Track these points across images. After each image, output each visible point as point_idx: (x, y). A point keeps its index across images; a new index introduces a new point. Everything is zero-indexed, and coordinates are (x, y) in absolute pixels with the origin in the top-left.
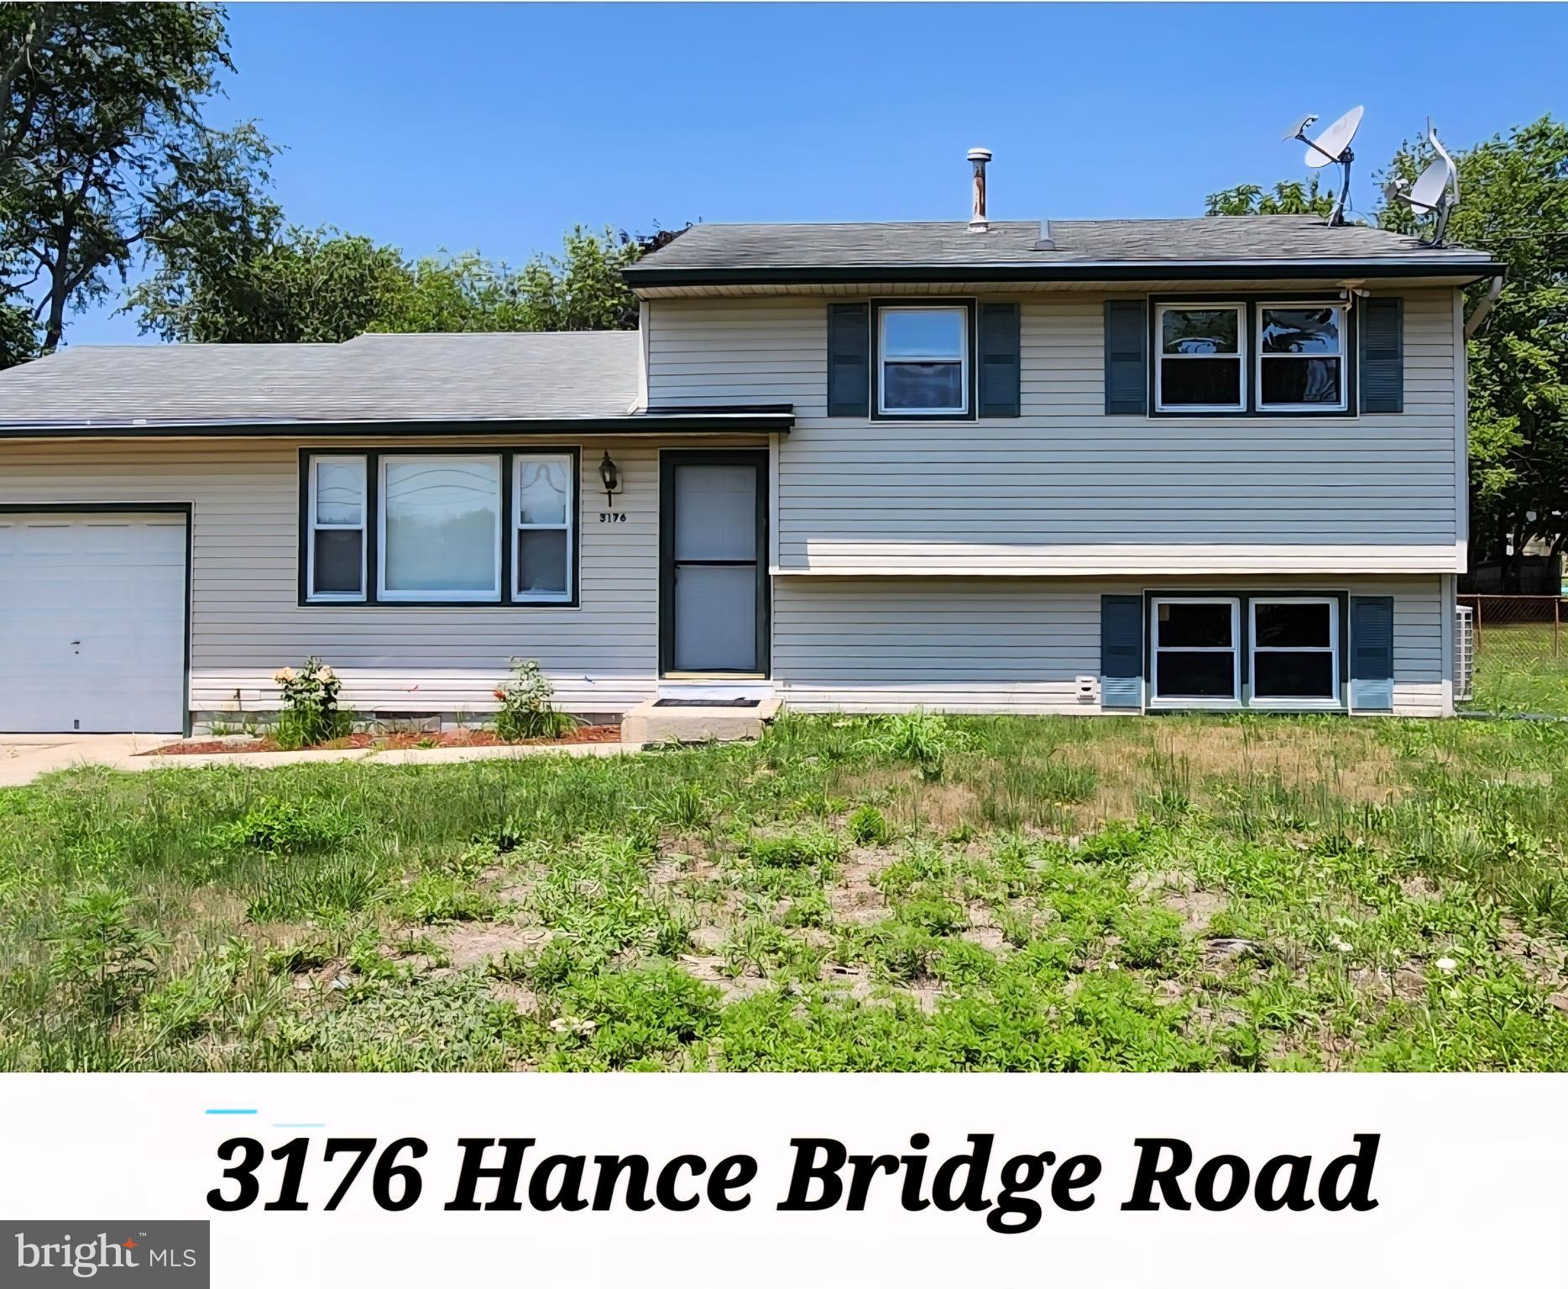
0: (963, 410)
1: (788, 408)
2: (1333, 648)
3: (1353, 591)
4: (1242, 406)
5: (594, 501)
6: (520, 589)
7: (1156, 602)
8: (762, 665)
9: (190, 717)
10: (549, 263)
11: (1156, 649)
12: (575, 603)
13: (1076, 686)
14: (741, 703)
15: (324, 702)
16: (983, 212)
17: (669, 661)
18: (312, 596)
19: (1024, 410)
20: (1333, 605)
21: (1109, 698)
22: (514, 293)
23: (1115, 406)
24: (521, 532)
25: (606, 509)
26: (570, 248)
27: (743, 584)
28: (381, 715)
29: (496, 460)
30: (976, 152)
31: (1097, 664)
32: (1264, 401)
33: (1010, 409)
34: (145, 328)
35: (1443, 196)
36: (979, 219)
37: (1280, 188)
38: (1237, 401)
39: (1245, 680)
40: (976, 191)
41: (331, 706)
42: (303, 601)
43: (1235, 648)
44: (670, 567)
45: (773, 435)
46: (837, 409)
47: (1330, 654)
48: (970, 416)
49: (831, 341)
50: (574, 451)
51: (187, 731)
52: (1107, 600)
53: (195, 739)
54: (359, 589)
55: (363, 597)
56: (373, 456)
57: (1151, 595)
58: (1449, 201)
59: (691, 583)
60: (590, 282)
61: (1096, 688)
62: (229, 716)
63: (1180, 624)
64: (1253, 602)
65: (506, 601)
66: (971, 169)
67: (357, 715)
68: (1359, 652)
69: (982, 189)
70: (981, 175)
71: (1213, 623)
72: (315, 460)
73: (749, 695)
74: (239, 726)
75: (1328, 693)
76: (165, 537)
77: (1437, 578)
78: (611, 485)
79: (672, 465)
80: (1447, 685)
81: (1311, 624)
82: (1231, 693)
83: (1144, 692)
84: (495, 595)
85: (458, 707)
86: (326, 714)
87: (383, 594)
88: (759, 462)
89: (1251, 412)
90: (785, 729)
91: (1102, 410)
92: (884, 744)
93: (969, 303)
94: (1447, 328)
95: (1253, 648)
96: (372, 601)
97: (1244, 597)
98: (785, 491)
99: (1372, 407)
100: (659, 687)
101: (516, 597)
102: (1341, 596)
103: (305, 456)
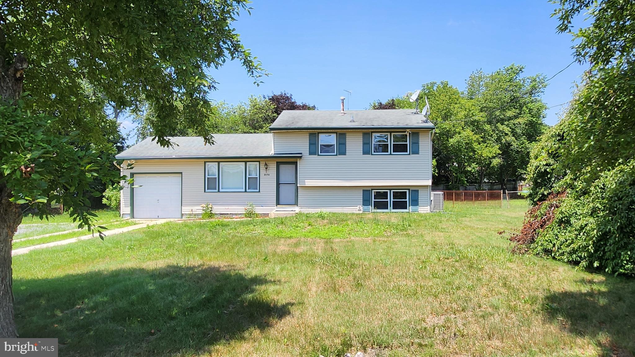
0: (335, 154)
1: (301, 154)
2: (407, 200)
3: (411, 189)
4: (389, 153)
5: (263, 172)
6: (249, 189)
7: (373, 191)
8: (296, 204)
9: (182, 215)
10: (244, 104)
11: (373, 200)
12: (259, 192)
13: (358, 208)
14: (292, 211)
15: (211, 211)
16: (343, 110)
17: (278, 203)
18: (207, 191)
19: (347, 154)
20: (407, 191)
21: (364, 210)
22: (235, 113)
23: (364, 153)
24: (249, 178)
25: (265, 173)
26: (250, 101)
27: (293, 187)
28: (220, 214)
29: (244, 163)
30: (342, 98)
31: (362, 203)
32: (393, 152)
33: (344, 154)
34: (134, 122)
35: (426, 113)
36: (342, 112)
37: (442, 83)
38: (388, 152)
39: (390, 206)
40: (342, 106)
41: (212, 212)
42: (205, 192)
43: (389, 200)
44: (278, 184)
45: (298, 159)
46: (310, 154)
47: (406, 201)
48: (337, 155)
49: (310, 140)
50: (259, 162)
51: (182, 218)
52: (364, 191)
53: (183, 219)
54: (216, 189)
55: (217, 191)
56: (219, 162)
57: (372, 190)
58: (428, 114)
59: (282, 187)
60: (255, 110)
61: (361, 208)
62: (190, 215)
63: (378, 195)
64: (392, 191)
65: (246, 191)
66: (341, 101)
67: (216, 214)
68: (412, 201)
69: (343, 106)
70: (343, 103)
71: (385, 195)
72: (207, 163)
73: (294, 209)
74: (192, 217)
75: (406, 208)
76: (177, 178)
77: (427, 186)
78: (267, 168)
79: (278, 164)
80: (429, 207)
81: (403, 195)
82: (387, 208)
83: (371, 208)
84: (244, 190)
85: (236, 212)
86: (211, 213)
87: (221, 190)
88: (296, 163)
89: (391, 154)
90: (300, 214)
91: (362, 154)
92: (317, 215)
93: (337, 133)
94: (427, 138)
95: (392, 200)
96: (219, 191)
97: (390, 190)
98: (301, 170)
99: (413, 153)
100: (276, 208)
101: (247, 190)
102: (409, 190)
103: (205, 162)
